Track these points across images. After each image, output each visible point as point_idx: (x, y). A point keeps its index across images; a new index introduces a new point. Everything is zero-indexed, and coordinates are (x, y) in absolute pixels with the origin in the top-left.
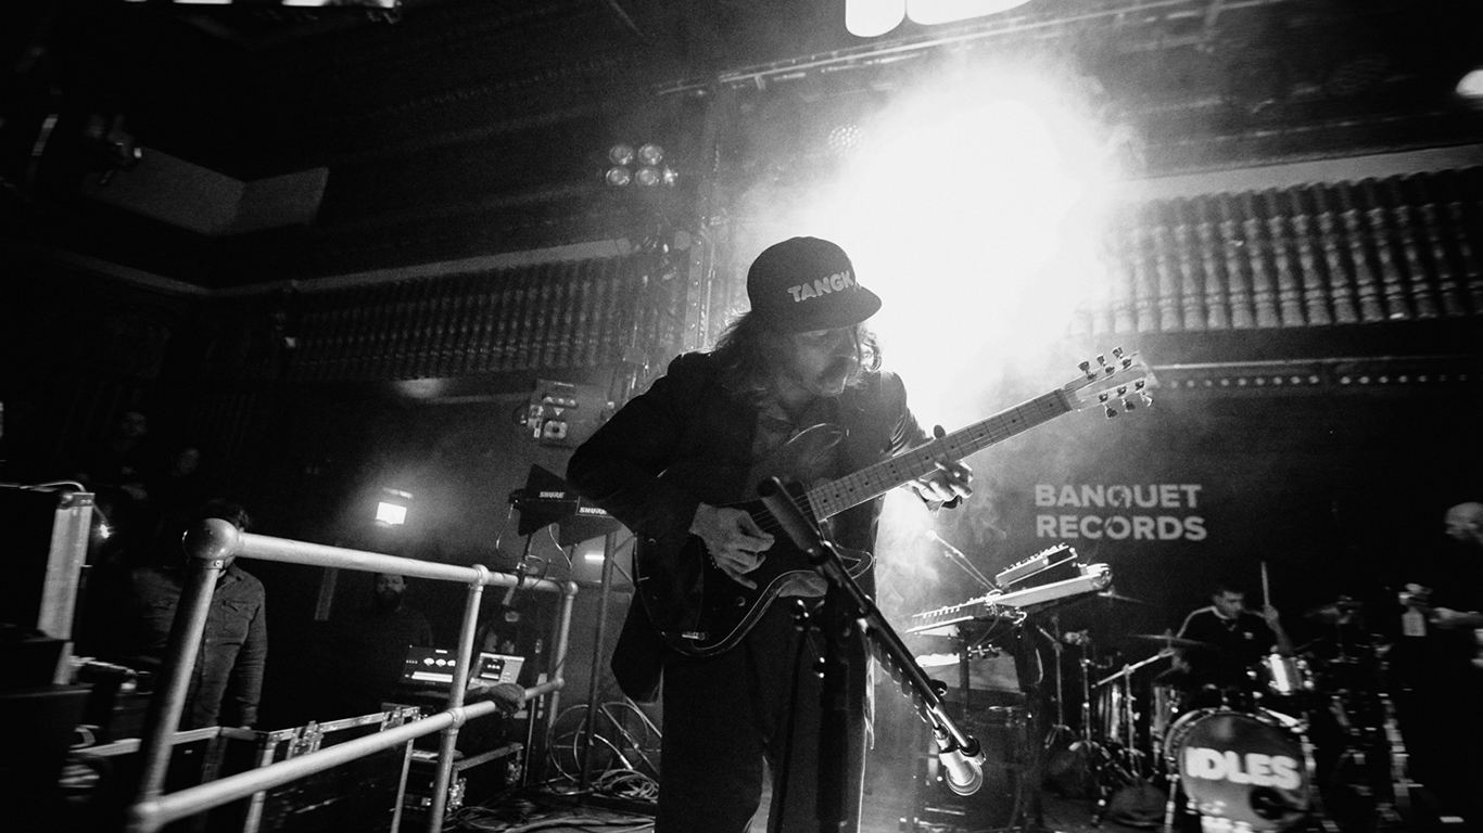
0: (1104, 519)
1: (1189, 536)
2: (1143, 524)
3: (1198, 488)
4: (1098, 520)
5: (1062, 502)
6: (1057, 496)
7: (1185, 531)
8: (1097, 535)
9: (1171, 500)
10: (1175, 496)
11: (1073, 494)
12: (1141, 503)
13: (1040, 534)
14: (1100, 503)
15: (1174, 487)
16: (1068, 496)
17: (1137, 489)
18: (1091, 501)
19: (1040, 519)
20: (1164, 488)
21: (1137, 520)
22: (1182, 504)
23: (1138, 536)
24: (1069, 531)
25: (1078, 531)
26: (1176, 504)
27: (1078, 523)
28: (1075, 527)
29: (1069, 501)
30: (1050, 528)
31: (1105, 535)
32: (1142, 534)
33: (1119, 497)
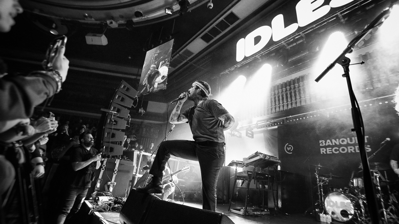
0: (339, 148)
2: (351, 148)
4: (337, 148)
5: (327, 145)
6: (325, 143)
8: (338, 152)
12: (350, 142)
13: (322, 153)
14: (338, 143)
16: (329, 143)
17: (348, 139)
18: (335, 143)
19: (321, 149)
21: (349, 147)
23: (349, 152)
24: (329, 152)
25: (332, 152)
27: (332, 149)
28: (331, 151)
29: (329, 144)
30: (324, 152)
31: (340, 152)
32: (351, 151)
33: (343, 141)
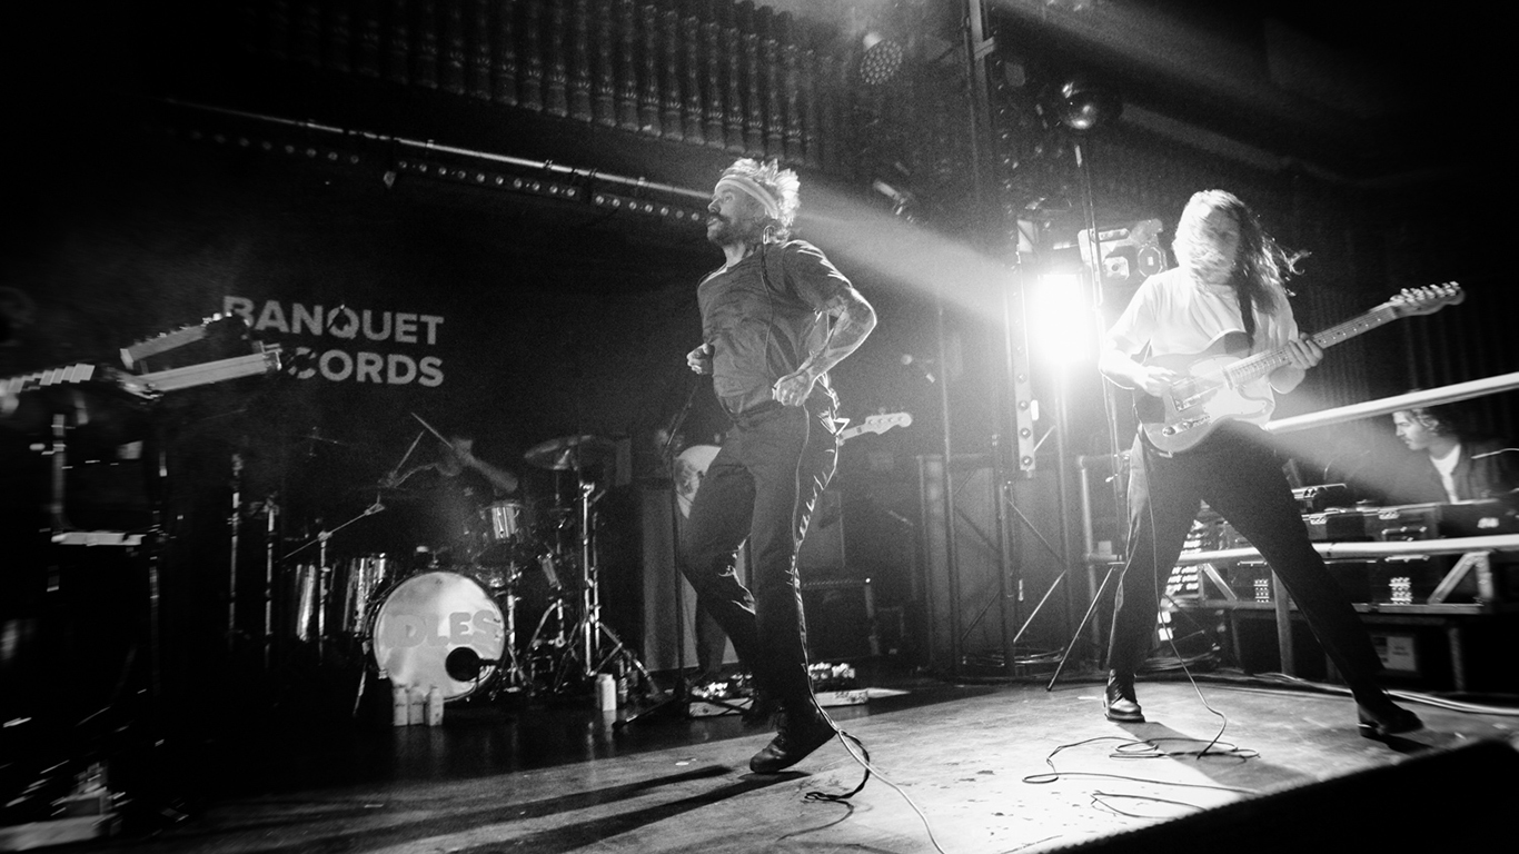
0: (320, 352)
1: (423, 381)
2: (370, 363)
3: (440, 320)
4: (311, 354)
6: (253, 313)
7: (419, 374)
8: (309, 373)
9: (407, 333)
10: (413, 328)
11: (279, 314)
12: (369, 334)
14: (316, 329)
15: (413, 317)
16: (273, 317)
17: (367, 315)
18: (304, 324)
20: (401, 317)
21: (362, 356)
22: (419, 340)
23: (361, 378)
26: (413, 339)
29: (272, 324)
31: (319, 375)
32: (368, 375)
33: (342, 321)
